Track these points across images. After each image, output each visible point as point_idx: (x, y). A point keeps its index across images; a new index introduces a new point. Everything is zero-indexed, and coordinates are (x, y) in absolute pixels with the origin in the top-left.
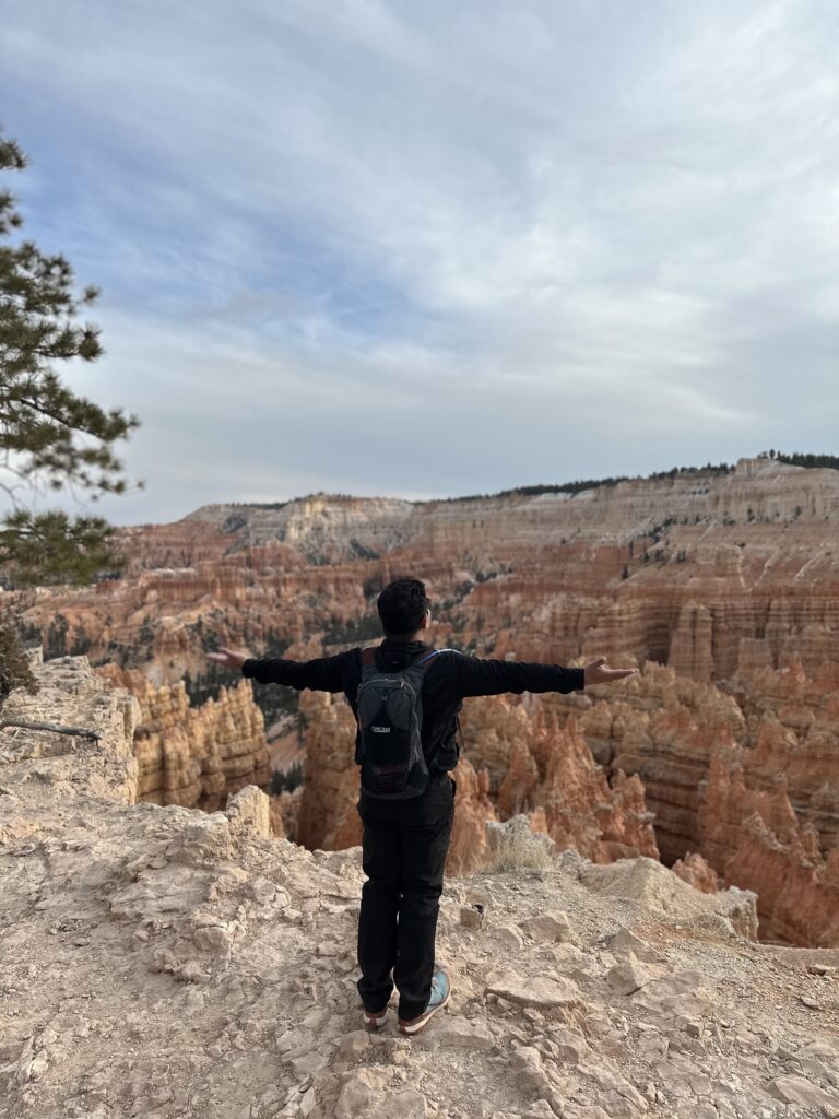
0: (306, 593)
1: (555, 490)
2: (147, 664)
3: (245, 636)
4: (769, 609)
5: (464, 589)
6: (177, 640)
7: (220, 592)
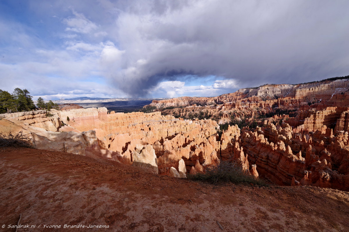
6: (226, 116)
7: (236, 107)
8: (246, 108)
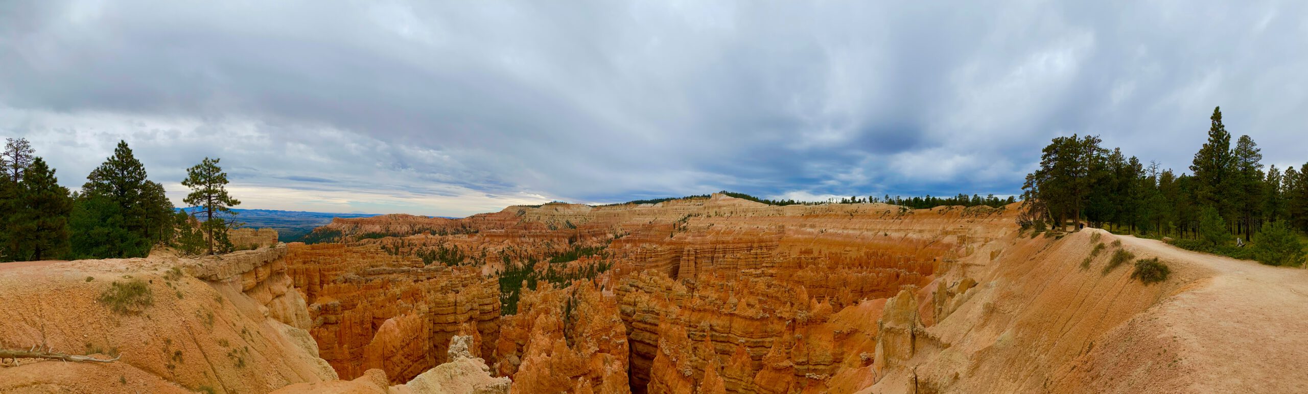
0: (545, 241)
1: (647, 202)
2: (483, 266)
3: (520, 257)
4: (716, 249)
5: (609, 241)
6: (494, 257)
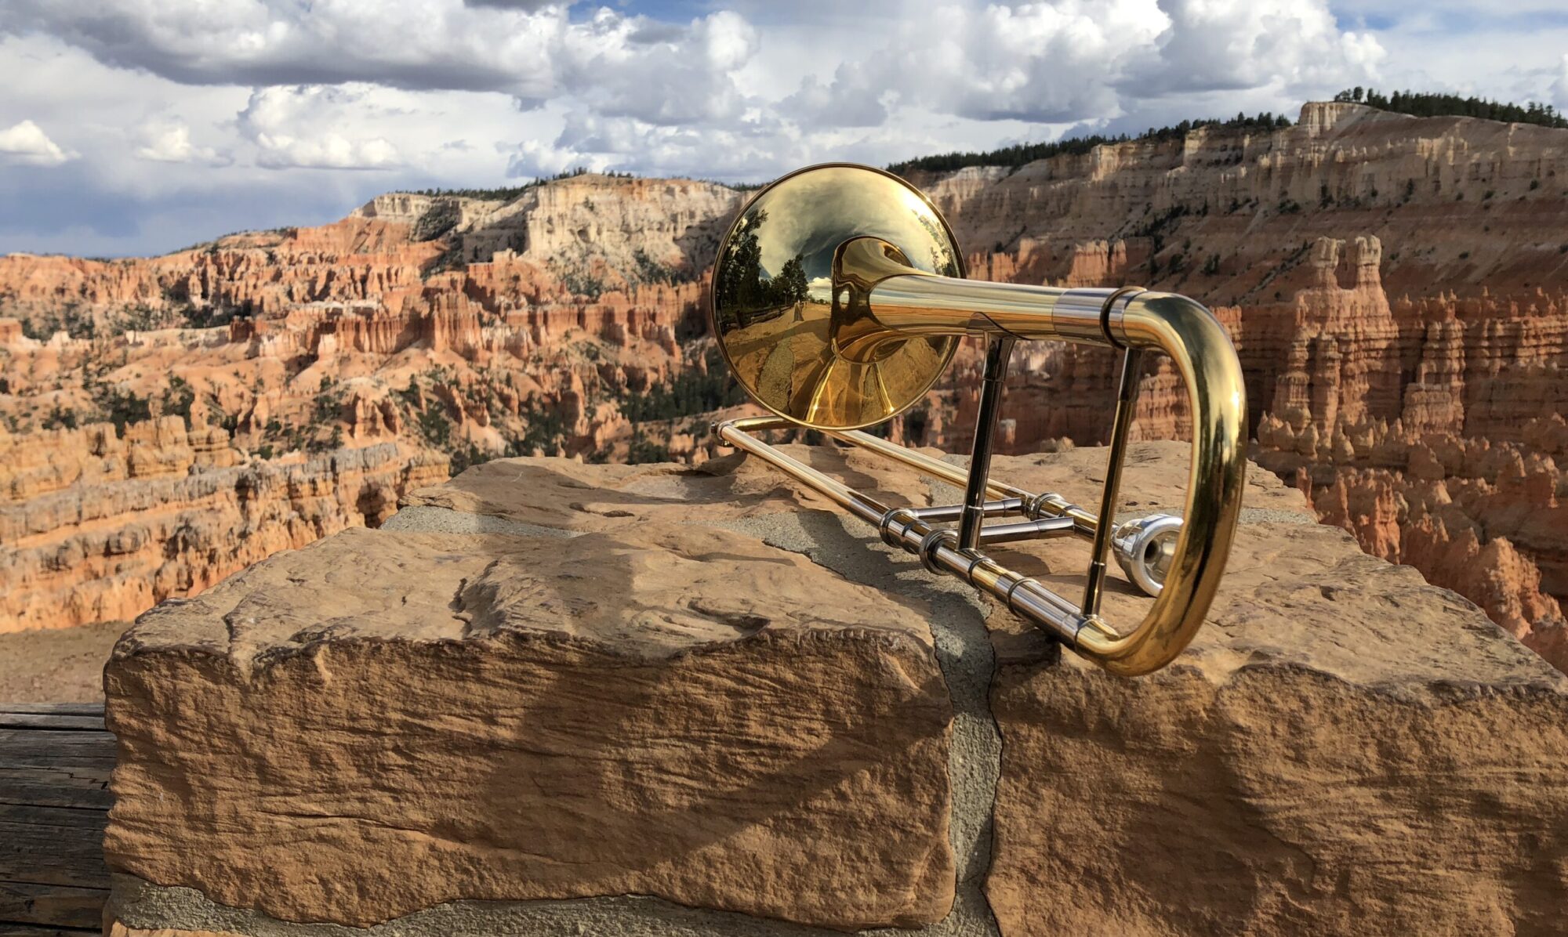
0: (579, 337)
1: (981, 161)
3: (490, 407)
6: (380, 416)
7: (440, 336)
8: (513, 348)
